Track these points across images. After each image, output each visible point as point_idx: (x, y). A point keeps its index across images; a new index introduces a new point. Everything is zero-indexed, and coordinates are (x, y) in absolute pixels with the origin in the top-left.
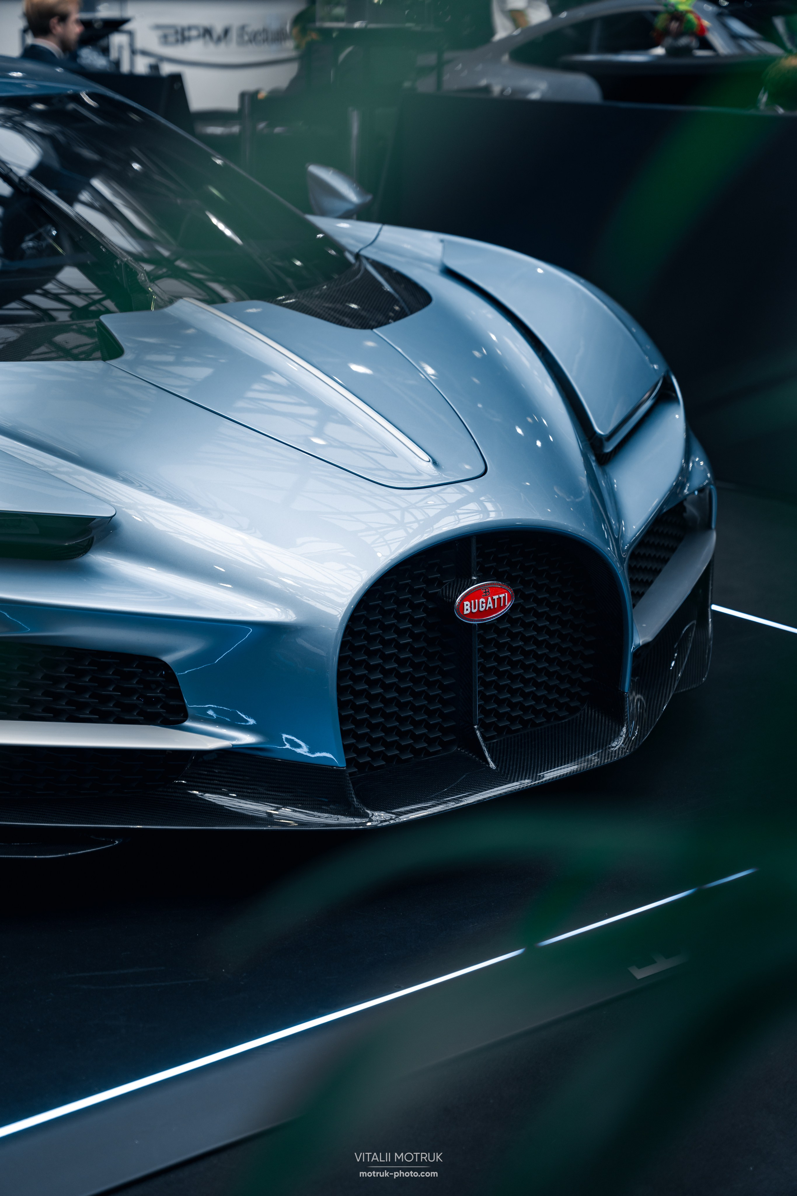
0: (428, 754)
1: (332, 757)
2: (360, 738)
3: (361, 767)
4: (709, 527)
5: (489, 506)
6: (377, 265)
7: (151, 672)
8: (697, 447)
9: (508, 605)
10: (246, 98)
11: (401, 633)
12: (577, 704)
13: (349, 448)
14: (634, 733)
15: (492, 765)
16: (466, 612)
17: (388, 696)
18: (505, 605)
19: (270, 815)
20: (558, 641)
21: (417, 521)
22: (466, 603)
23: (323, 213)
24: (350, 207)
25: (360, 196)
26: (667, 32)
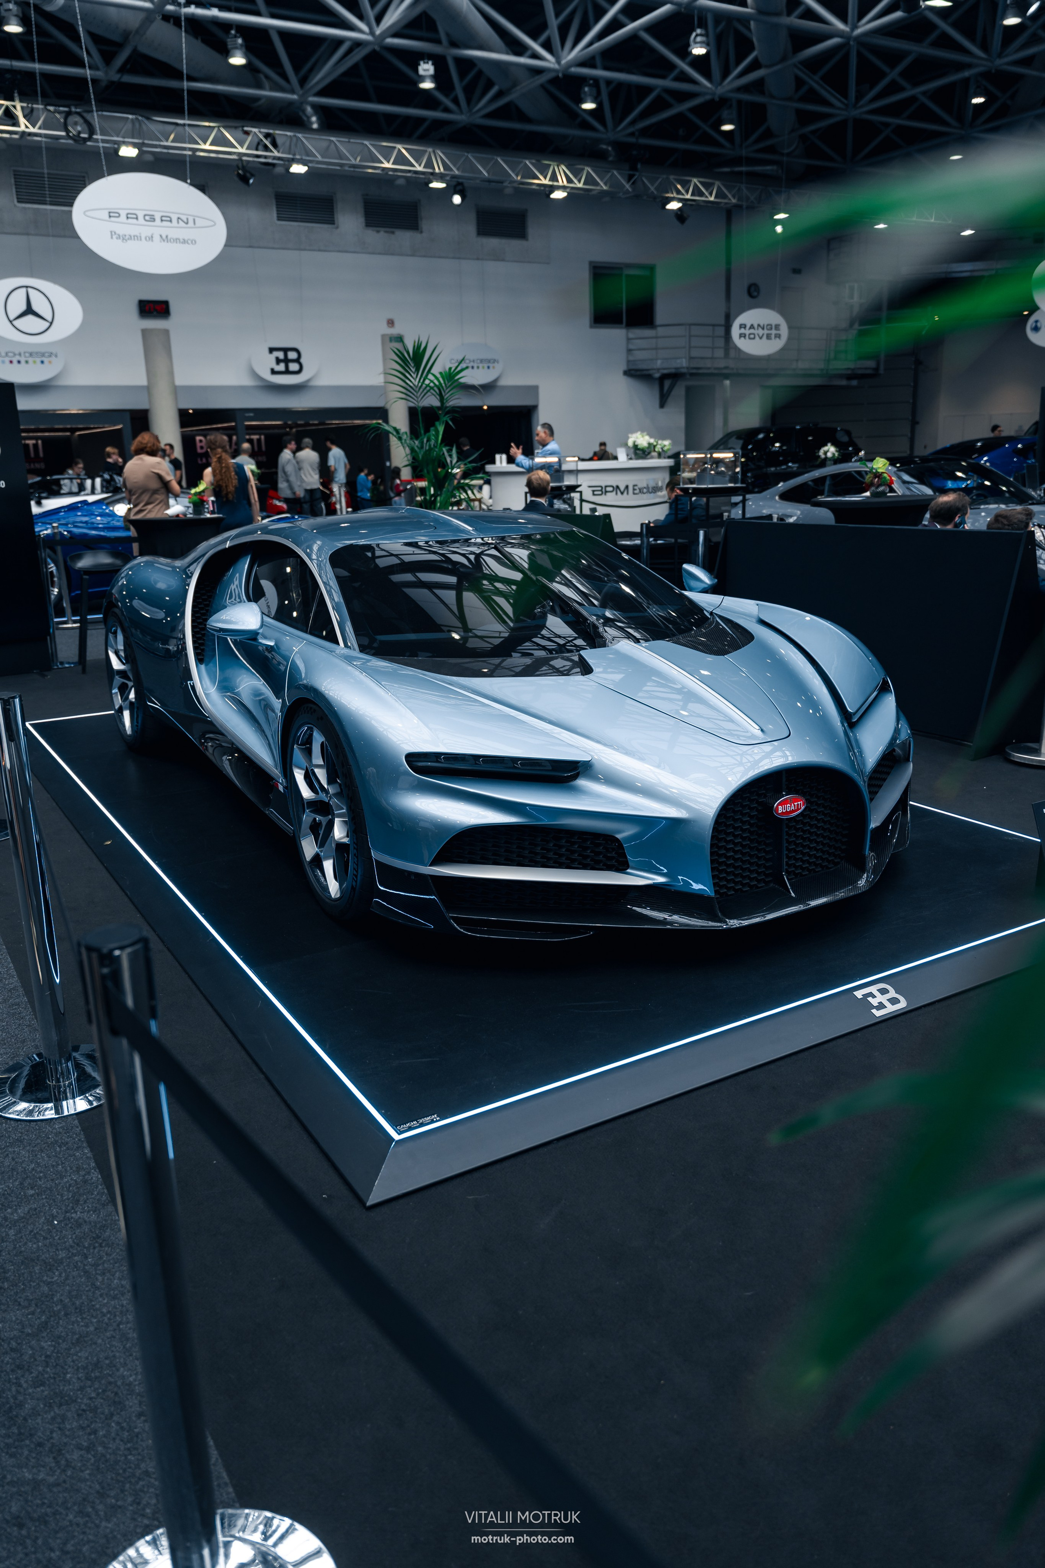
0: (758, 887)
1: (706, 888)
2: (721, 879)
3: (721, 894)
4: (908, 761)
5: (788, 753)
6: (722, 618)
7: (609, 843)
8: (901, 714)
9: (803, 808)
10: (644, 526)
11: (744, 823)
12: (839, 860)
13: (702, 717)
14: (871, 877)
15: (793, 895)
16: (780, 812)
17: (736, 857)
18: (801, 808)
19: (665, 919)
20: (828, 826)
21: (749, 762)
22: (780, 807)
23: (691, 589)
24: (706, 586)
25: (710, 579)
26: (872, 484)
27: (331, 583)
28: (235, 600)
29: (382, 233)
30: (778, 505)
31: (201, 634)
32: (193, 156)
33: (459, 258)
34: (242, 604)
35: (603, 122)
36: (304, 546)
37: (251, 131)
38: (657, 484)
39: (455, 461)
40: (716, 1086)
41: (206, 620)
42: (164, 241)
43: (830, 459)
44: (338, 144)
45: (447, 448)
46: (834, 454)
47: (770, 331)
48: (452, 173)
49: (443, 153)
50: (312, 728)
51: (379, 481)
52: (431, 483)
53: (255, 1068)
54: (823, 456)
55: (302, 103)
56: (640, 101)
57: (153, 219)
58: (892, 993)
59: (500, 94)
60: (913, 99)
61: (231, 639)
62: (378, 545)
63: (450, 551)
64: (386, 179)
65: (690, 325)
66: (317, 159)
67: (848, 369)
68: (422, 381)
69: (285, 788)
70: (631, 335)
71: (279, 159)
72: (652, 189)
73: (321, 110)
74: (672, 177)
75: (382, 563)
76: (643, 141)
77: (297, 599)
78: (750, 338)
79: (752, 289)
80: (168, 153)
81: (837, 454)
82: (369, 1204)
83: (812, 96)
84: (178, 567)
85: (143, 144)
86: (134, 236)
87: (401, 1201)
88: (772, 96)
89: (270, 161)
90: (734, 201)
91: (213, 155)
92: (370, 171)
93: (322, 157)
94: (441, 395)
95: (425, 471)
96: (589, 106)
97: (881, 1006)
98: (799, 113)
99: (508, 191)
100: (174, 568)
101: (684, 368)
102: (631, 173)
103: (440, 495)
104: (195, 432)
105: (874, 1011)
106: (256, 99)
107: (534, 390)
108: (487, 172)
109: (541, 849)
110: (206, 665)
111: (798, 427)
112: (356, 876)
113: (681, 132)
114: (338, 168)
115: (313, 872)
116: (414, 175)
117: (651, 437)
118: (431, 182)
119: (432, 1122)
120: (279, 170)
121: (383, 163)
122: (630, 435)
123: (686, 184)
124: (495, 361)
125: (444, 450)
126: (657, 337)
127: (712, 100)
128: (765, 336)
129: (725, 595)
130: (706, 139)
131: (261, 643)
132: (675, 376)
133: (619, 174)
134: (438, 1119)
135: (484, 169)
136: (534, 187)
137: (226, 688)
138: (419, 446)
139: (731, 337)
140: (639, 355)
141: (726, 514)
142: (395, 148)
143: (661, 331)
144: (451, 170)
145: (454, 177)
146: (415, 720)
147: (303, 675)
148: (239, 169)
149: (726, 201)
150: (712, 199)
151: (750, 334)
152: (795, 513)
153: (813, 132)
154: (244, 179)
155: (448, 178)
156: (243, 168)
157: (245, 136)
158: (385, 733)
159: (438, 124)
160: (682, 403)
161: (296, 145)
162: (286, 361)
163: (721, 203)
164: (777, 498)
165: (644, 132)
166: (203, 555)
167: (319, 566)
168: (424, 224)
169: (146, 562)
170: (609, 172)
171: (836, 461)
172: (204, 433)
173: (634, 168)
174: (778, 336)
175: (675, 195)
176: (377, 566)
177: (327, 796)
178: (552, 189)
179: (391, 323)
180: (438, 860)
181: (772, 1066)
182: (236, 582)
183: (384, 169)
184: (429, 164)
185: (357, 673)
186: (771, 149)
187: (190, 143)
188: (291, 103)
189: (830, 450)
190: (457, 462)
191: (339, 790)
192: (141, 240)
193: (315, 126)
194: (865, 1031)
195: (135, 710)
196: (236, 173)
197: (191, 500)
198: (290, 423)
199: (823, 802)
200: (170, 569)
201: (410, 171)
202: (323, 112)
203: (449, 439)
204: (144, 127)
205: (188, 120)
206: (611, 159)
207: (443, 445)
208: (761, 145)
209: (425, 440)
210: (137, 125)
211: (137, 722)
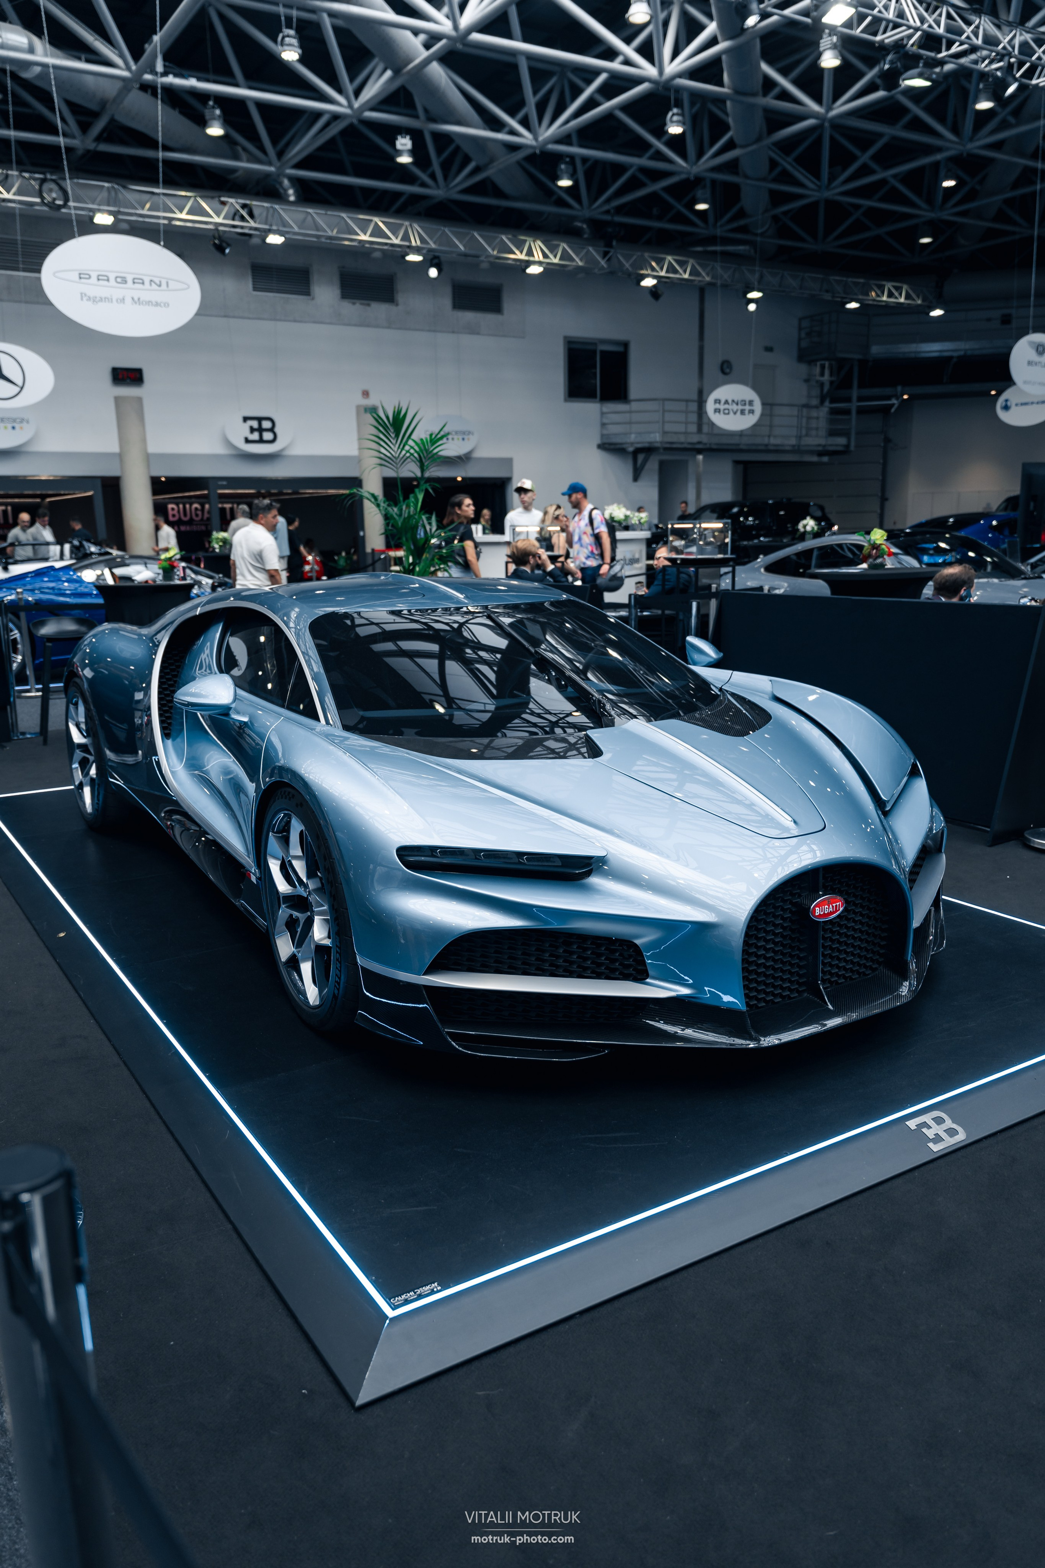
0: (791, 999)
1: (736, 1000)
2: (751, 990)
4: (940, 851)
5: (814, 847)
6: (733, 695)
7: (626, 949)
8: (934, 802)
9: (841, 909)
11: (776, 926)
12: (878, 966)
14: (914, 984)
15: (830, 1007)
16: (817, 914)
17: (768, 964)
18: (839, 909)
20: (866, 928)
21: (775, 857)
22: (817, 909)
23: (697, 664)
24: (712, 660)
25: (716, 653)
26: (869, 556)
27: (310, 653)
28: (205, 671)
29: (358, 306)
30: (763, 578)
31: (169, 707)
32: (170, 225)
33: (434, 331)
34: (212, 676)
35: (578, 199)
36: (281, 613)
37: (227, 202)
38: (633, 556)
39: (434, 529)
40: (760, 1241)
41: (174, 692)
42: (136, 303)
43: (809, 533)
44: (315, 216)
45: (427, 516)
46: (813, 528)
47: (744, 407)
48: (428, 246)
49: (420, 227)
50: (291, 815)
51: (353, 550)
52: (410, 552)
53: (221, 1216)
54: (802, 530)
55: (279, 175)
56: (615, 180)
57: (124, 281)
58: (949, 1123)
59: (477, 170)
60: (883, 182)
61: (201, 714)
62: (359, 613)
63: (432, 619)
64: (362, 252)
65: (664, 400)
66: (293, 230)
67: (819, 445)
68: (401, 447)
69: (259, 879)
70: (605, 410)
71: (256, 229)
72: (627, 265)
73: (298, 183)
74: (646, 255)
75: (362, 632)
76: (619, 219)
77: (272, 671)
78: (724, 414)
79: (725, 366)
80: (144, 222)
81: (816, 528)
82: (359, 1402)
83: (786, 177)
84: (145, 635)
85: (119, 212)
86: (105, 298)
87: (397, 1398)
88: (746, 177)
89: (246, 231)
90: (708, 279)
91: (189, 224)
92: (346, 243)
93: (299, 228)
94: (421, 461)
95: (404, 539)
96: (565, 183)
97: (938, 1139)
98: (773, 193)
99: (485, 266)
100: (140, 635)
101: (657, 442)
102: (607, 249)
103: (419, 564)
104: (167, 501)
105: (931, 1145)
106: (234, 170)
107: (508, 462)
108: (464, 246)
109: (550, 956)
110: (174, 740)
111: (770, 502)
112: (339, 984)
113: (655, 211)
114: (315, 239)
115: (290, 975)
116: (391, 248)
117: (628, 509)
118: (408, 254)
119: (432, 1292)
120: (255, 241)
121: (358, 235)
122: (606, 507)
123: (660, 262)
124: (469, 433)
125: (424, 517)
126: (630, 412)
127: (687, 181)
128: (739, 412)
129: (734, 670)
130: (680, 218)
131: (233, 719)
132: (648, 450)
133: (596, 251)
134: (439, 1288)
135: (461, 242)
136: (510, 262)
137: (194, 766)
138: (398, 513)
139: (706, 413)
140: (613, 429)
141: (714, 586)
142: (371, 221)
143: (634, 406)
144: (428, 243)
145: (430, 250)
146: (406, 806)
147: (280, 755)
148: (215, 238)
149: (700, 279)
150: (686, 276)
151: (725, 409)
152: (782, 585)
153: (785, 213)
154: (220, 249)
155: (424, 251)
156: (220, 238)
157: (221, 206)
158: (371, 820)
159: (415, 199)
160: (656, 477)
161: (273, 216)
162: (261, 430)
163: (694, 280)
164: (762, 570)
165: (619, 210)
166: (172, 623)
167: (297, 635)
168: (400, 297)
169: (111, 630)
170: (584, 248)
171: (817, 535)
172: (176, 501)
173: (609, 245)
174: (752, 412)
175: (649, 272)
176: (357, 635)
177: (305, 891)
178: (528, 264)
179: (366, 394)
180: (434, 968)
181: (822, 1215)
182: (207, 651)
183: (360, 241)
184: (406, 237)
185: (340, 753)
186: (744, 229)
187: (165, 211)
188: (268, 175)
189: (809, 524)
190: (437, 530)
191: (320, 885)
192: (112, 302)
193: (292, 198)
194: (922, 1169)
195: (96, 787)
196: (212, 243)
197: (161, 566)
198: (263, 491)
199: (861, 901)
200: (136, 637)
201: (386, 244)
202: (300, 184)
203: (428, 507)
204: (120, 196)
205: (164, 188)
206: (586, 236)
207: (423, 512)
208: (735, 225)
209: (404, 507)
210: (113, 193)
211: (98, 800)
